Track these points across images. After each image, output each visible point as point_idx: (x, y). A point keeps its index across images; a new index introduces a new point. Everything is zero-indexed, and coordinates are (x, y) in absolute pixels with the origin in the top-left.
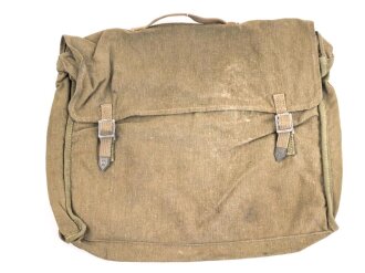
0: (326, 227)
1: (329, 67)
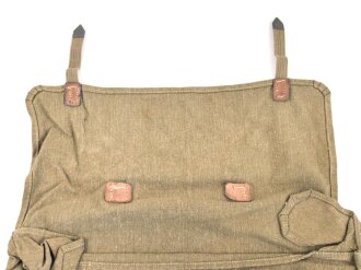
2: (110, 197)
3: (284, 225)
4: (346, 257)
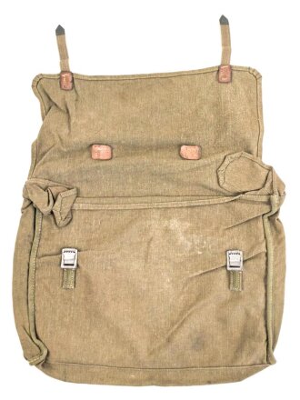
0: (265, 361)
1: (279, 205)
2: (95, 156)
3: (221, 178)
4: (264, 199)
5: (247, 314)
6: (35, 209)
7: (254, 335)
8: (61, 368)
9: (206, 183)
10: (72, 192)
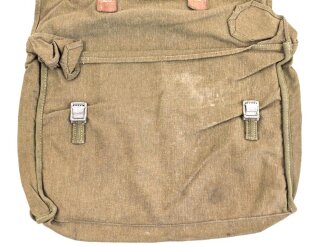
0: (285, 209)
1: (293, 52)
2: (101, 8)
3: (232, 27)
4: (278, 47)
5: (265, 164)
6: (40, 64)
7: (273, 183)
8: (71, 226)
9: (217, 34)
10: (78, 44)
